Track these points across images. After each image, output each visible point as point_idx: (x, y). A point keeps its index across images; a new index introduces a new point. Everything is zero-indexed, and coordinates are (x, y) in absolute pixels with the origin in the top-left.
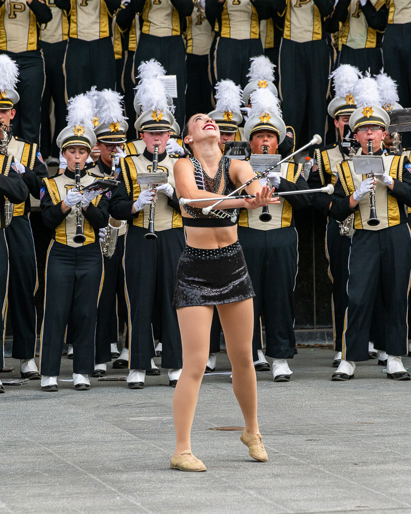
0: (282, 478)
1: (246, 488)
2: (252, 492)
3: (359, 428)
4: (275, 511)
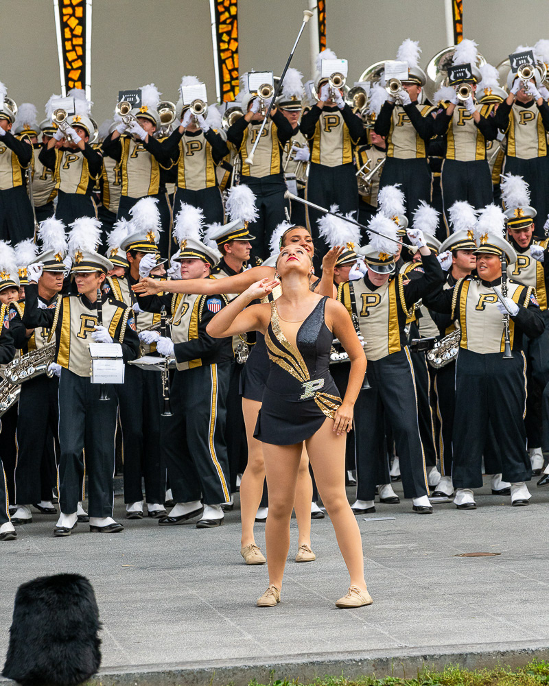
0: (530, 604)
1: (494, 615)
2: (501, 619)
4: (524, 637)
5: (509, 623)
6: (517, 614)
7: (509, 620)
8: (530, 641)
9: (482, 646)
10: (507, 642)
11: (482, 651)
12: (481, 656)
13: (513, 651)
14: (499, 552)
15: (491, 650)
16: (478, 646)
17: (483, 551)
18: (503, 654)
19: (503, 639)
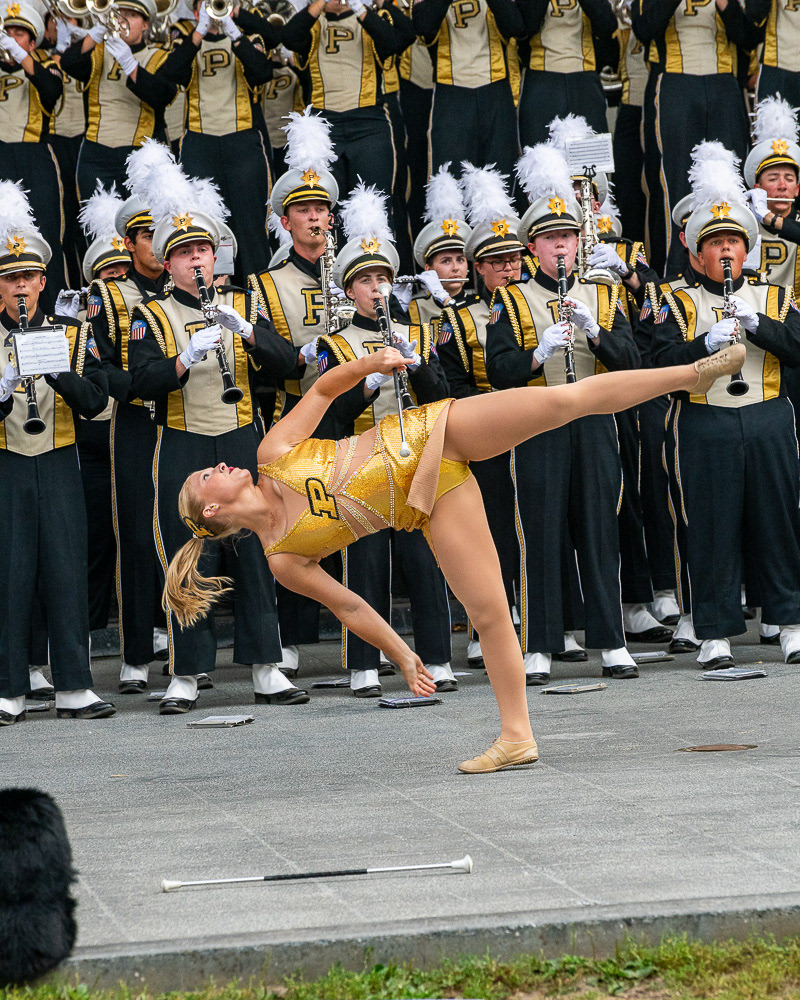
1: (746, 849)
2: (757, 856)
5: (771, 863)
6: (786, 848)
7: (771, 858)
9: (724, 901)
10: (768, 895)
11: (725, 909)
12: (723, 918)
13: (778, 910)
14: (752, 743)
15: (741, 908)
16: (719, 902)
17: (726, 741)
18: (761, 914)
19: (763, 889)
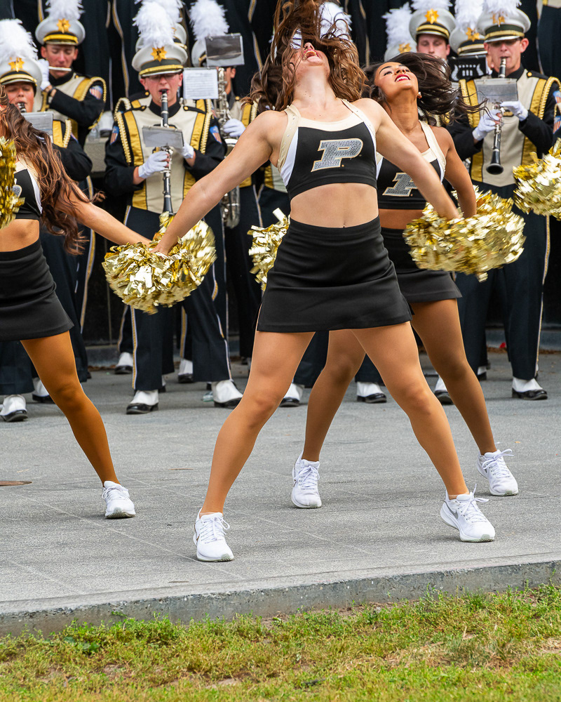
0: (70, 548)
1: (22, 563)
2: (30, 569)
3: (173, 476)
4: (62, 592)
5: (41, 574)
6: (53, 563)
7: (41, 570)
8: (68, 597)
9: (4, 605)
10: (38, 600)
11: (4, 612)
12: (2, 618)
13: (45, 612)
14: (28, 480)
17: (7, 478)
18: (32, 615)
19: (34, 595)
